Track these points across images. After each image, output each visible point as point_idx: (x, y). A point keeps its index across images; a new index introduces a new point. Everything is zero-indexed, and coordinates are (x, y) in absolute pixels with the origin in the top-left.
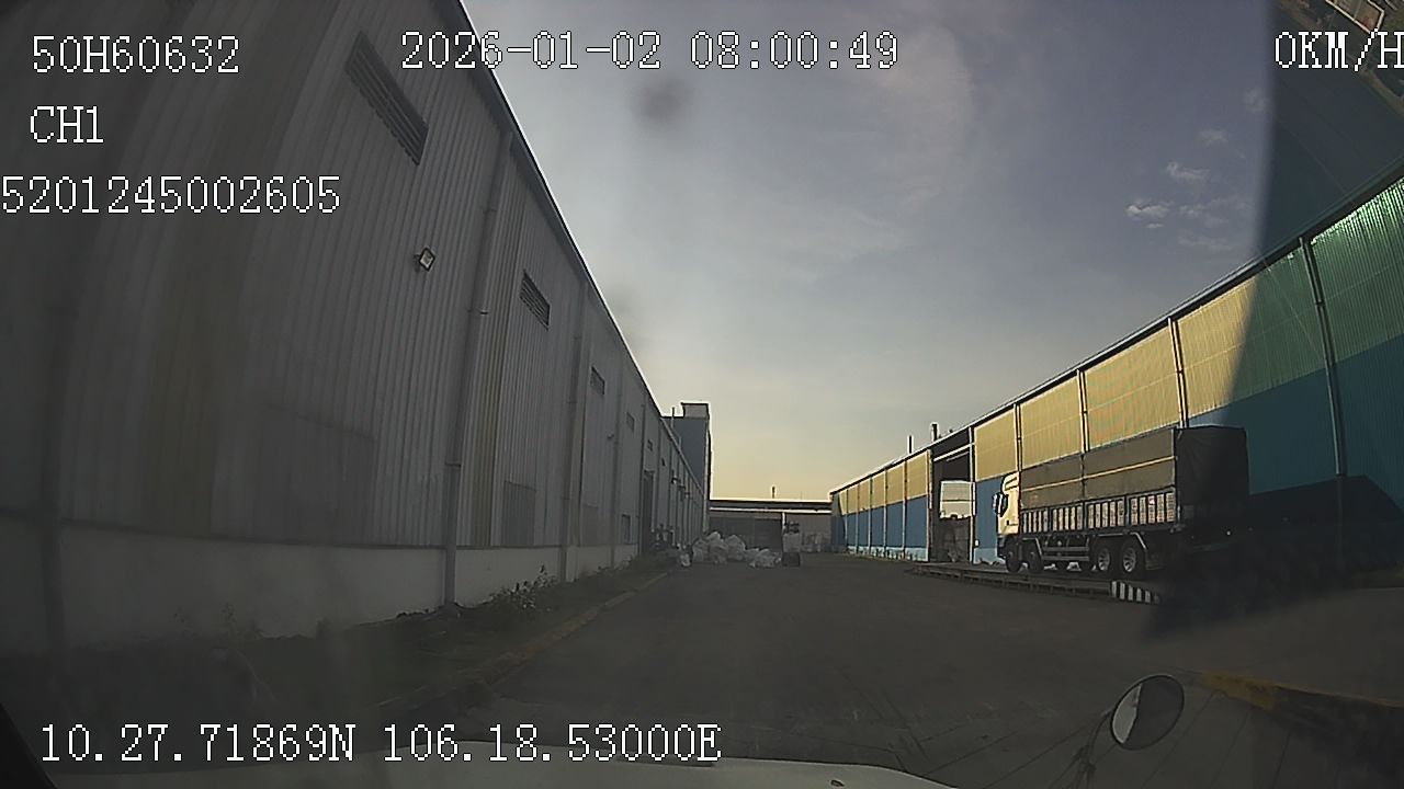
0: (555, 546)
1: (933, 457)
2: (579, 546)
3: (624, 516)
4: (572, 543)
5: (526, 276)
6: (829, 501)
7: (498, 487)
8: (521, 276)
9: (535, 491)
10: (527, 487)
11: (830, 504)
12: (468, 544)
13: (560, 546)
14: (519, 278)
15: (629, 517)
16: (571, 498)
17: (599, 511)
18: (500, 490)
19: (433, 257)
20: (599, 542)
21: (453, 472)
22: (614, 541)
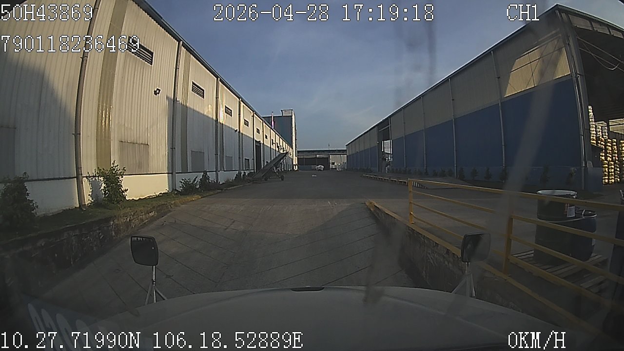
0: (214, 171)
1: (379, 130)
2: (225, 171)
3: (245, 159)
4: (221, 170)
5: (193, 83)
6: (345, 149)
7: (189, 153)
8: (192, 83)
9: (204, 153)
10: (200, 152)
11: (346, 150)
12: (181, 172)
13: (216, 171)
14: (191, 84)
15: (249, 160)
16: (219, 154)
17: (233, 158)
18: (190, 154)
19: (160, 90)
20: (234, 169)
21: (172, 150)
22: (241, 169)
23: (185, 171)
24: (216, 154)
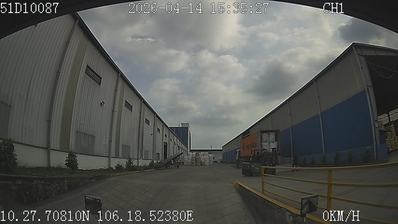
0: (136, 159)
2: (143, 159)
4: (141, 159)
5: (126, 101)
9: (130, 147)
10: (128, 146)
11: (222, 150)
12: (114, 157)
14: (124, 102)
15: (159, 154)
16: (140, 148)
17: (149, 151)
18: (121, 147)
19: (104, 103)
20: (149, 159)
21: (110, 143)
22: (154, 159)
23: (117, 156)
24: (138, 148)
